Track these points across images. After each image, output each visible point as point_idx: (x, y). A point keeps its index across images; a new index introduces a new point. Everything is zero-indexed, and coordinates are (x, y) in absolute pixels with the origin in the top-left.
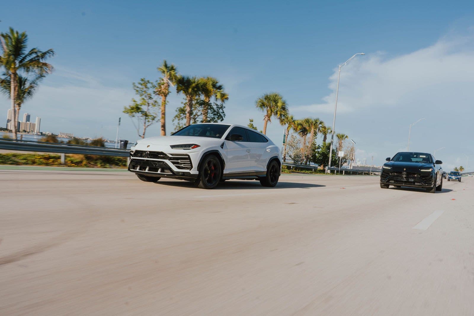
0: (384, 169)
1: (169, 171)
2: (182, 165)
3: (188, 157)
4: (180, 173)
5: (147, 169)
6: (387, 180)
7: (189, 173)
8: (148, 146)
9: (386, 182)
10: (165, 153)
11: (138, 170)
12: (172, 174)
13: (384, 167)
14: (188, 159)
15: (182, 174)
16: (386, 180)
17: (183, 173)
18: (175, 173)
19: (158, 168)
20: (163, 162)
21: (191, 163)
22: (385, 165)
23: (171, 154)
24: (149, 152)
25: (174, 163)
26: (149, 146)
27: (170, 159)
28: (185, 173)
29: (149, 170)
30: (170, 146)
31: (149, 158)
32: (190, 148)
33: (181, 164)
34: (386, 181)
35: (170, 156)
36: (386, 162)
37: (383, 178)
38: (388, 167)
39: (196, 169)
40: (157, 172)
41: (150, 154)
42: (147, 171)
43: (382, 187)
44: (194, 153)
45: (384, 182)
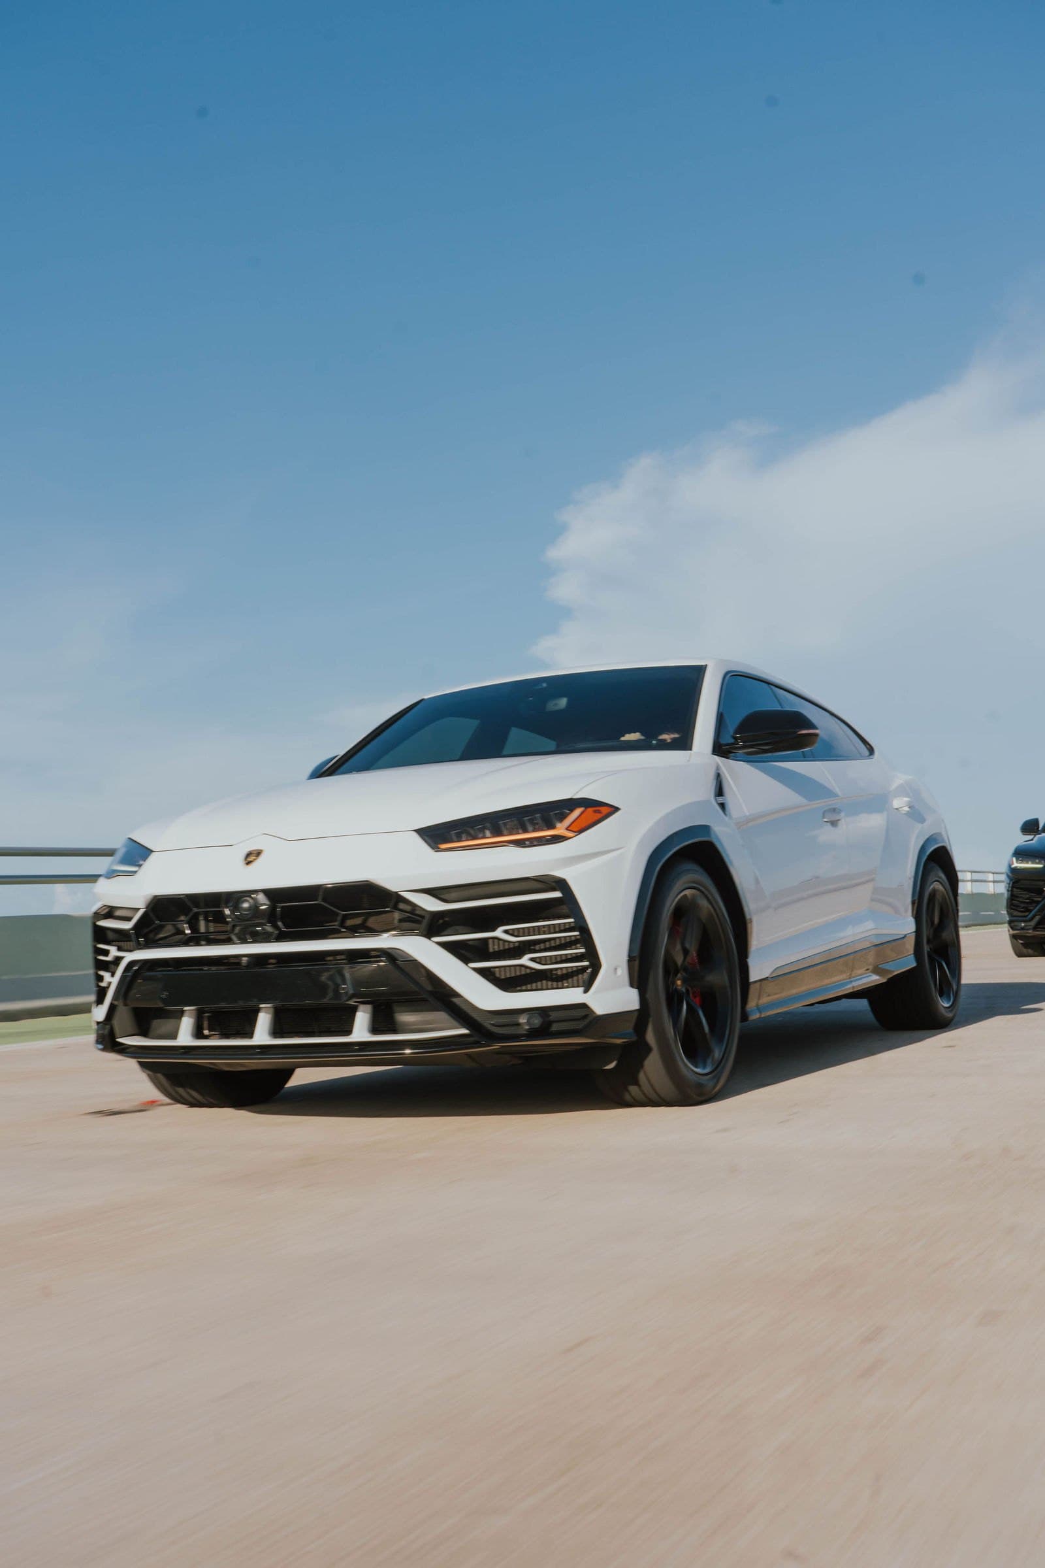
0: (1014, 871)
1: (442, 1016)
2: (525, 960)
3: (557, 894)
4: (523, 1020)
5: (264, 1021)
6: (1037, 918)
7: (584, 1006)
8: (251, 857)
9: (1035, 928)
10: (392, 886)
11: (185, 1036)
12: (464, 1031)
13: (1016, 865)
14: (564, 909)
15: (537, 1022)
16: (1034, 916)
17: (543, 1011)
18: (487, 1023)
19: (351, 1002)
20: (389, 955)
21: (586, 938)
22: (1020, 853)
23: (432, 892)
24: (261, 898)
25: (462, 952)
26: (258, 853)
27: (433, 926)
28: (554, 1015)
29: (276, 1031)
30: (418, 831)
31: (266, 938)
32: (560, 829)
33: (517, 951)
34: (1033, 923)
35: (432, 905)
36: (1022, 840)
37: (1016, 913)
38: (1033, 863)
39: (623, 972)
40: (349, 1032)
41: (273, 908)
42: (262, 1035)
43: (1020, 955)
44: (597, 861)
45: (1023, 929)
